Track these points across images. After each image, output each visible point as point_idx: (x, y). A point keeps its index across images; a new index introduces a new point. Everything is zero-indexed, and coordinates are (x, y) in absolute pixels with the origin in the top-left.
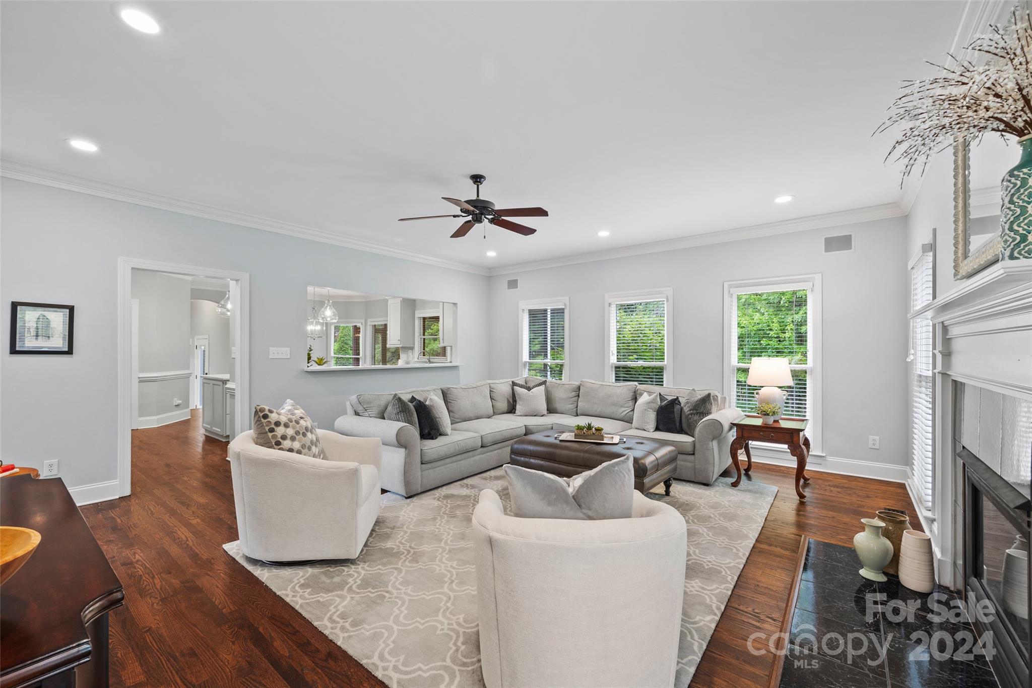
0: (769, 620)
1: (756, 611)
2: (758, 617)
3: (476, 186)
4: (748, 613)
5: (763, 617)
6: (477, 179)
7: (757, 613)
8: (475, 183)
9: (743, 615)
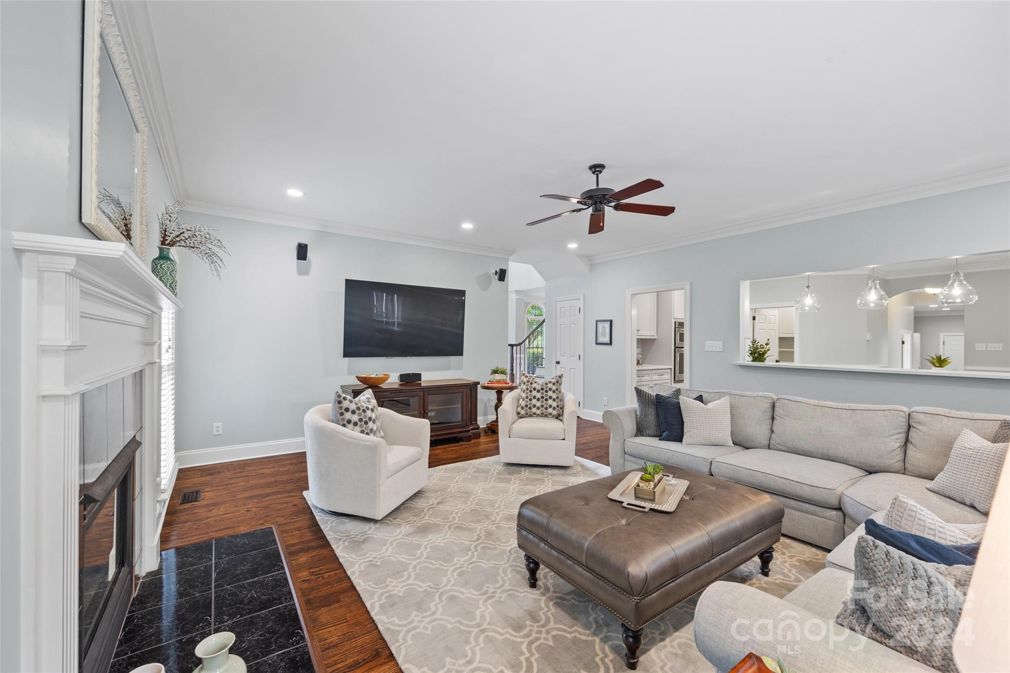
0: (307, 578)
1: (321, 579)
2: (316, 575)
3: (595, 176)
4: (325, 573)
5: (313, 577)
7: (319, 577)
8: (593, 173)
9: (326, 569)
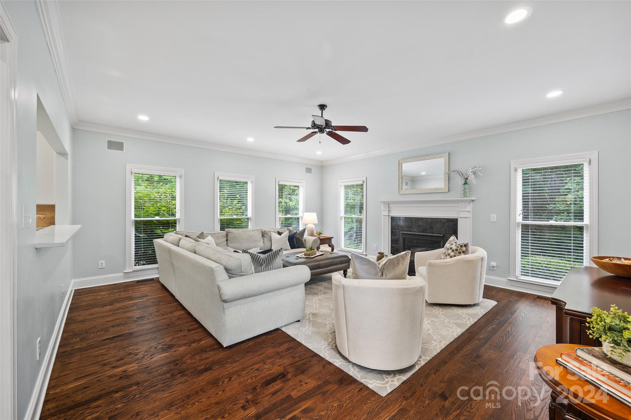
6: (322, 107)
